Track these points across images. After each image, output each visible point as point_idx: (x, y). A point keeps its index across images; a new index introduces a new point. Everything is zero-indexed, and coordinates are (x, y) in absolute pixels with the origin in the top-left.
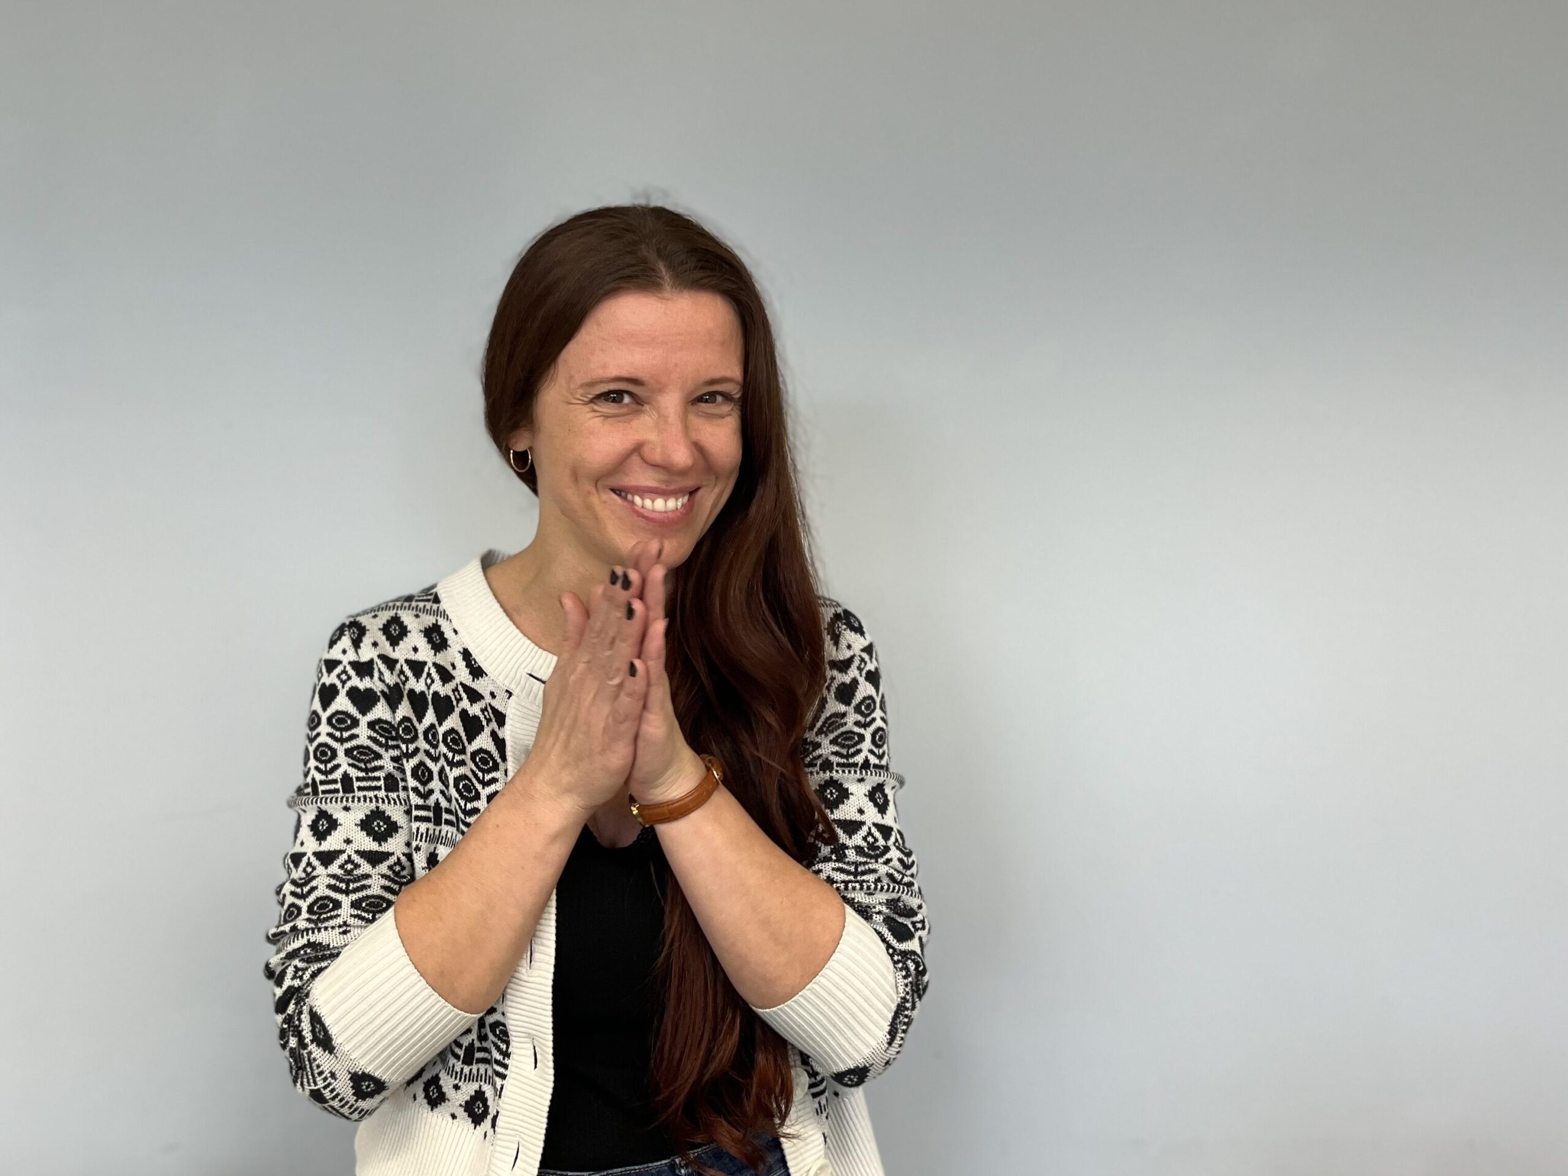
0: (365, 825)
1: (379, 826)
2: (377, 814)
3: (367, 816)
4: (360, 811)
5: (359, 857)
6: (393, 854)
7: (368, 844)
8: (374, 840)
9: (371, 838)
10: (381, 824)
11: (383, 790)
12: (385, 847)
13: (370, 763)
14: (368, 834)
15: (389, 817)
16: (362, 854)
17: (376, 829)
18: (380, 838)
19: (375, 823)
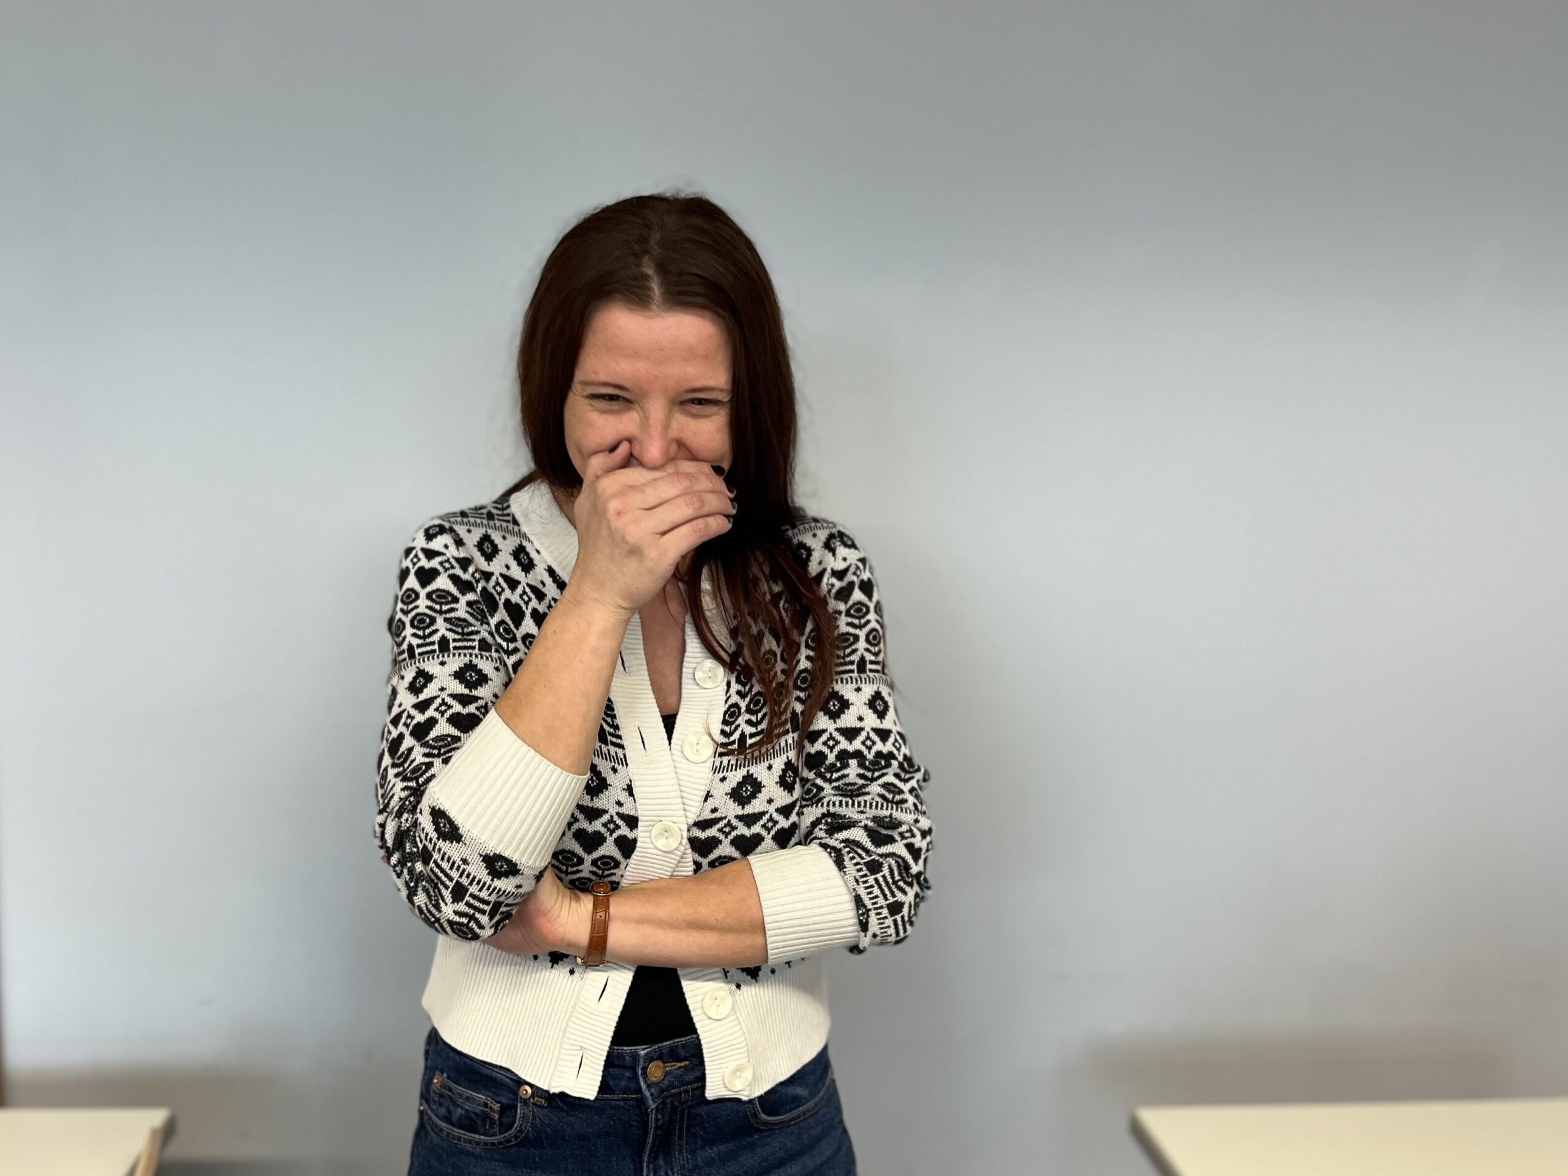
0: (459, 675)
1: (471, 676)
2: (470, 667)
3: (460, 668)
4: (455, 663)
5: (451, 699)
6: (482, 698)
7: (461, 689)
8: (465, 687)
9: (463, 685)
10: (473, 674)
11: (477, 650)
12: (475, 693)
13: (468, 628)
14: (460, 682)
15: (481, 671)
16: (454, 696)
17: (469, 678)
18: (471, 685)
19: (468, 674)
